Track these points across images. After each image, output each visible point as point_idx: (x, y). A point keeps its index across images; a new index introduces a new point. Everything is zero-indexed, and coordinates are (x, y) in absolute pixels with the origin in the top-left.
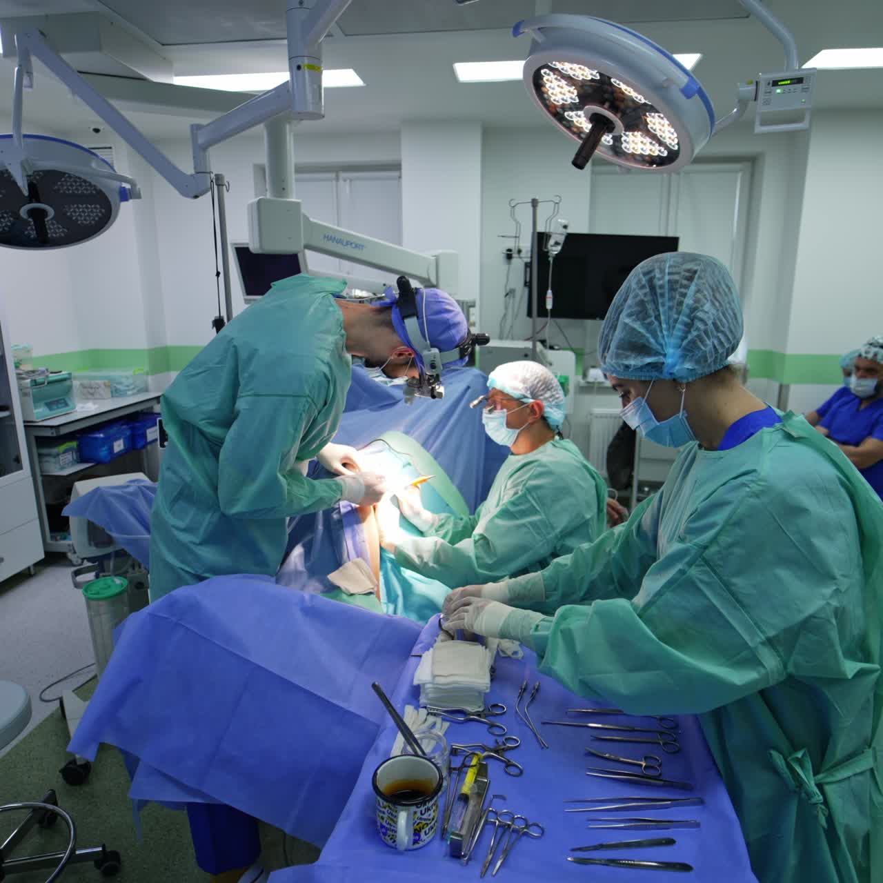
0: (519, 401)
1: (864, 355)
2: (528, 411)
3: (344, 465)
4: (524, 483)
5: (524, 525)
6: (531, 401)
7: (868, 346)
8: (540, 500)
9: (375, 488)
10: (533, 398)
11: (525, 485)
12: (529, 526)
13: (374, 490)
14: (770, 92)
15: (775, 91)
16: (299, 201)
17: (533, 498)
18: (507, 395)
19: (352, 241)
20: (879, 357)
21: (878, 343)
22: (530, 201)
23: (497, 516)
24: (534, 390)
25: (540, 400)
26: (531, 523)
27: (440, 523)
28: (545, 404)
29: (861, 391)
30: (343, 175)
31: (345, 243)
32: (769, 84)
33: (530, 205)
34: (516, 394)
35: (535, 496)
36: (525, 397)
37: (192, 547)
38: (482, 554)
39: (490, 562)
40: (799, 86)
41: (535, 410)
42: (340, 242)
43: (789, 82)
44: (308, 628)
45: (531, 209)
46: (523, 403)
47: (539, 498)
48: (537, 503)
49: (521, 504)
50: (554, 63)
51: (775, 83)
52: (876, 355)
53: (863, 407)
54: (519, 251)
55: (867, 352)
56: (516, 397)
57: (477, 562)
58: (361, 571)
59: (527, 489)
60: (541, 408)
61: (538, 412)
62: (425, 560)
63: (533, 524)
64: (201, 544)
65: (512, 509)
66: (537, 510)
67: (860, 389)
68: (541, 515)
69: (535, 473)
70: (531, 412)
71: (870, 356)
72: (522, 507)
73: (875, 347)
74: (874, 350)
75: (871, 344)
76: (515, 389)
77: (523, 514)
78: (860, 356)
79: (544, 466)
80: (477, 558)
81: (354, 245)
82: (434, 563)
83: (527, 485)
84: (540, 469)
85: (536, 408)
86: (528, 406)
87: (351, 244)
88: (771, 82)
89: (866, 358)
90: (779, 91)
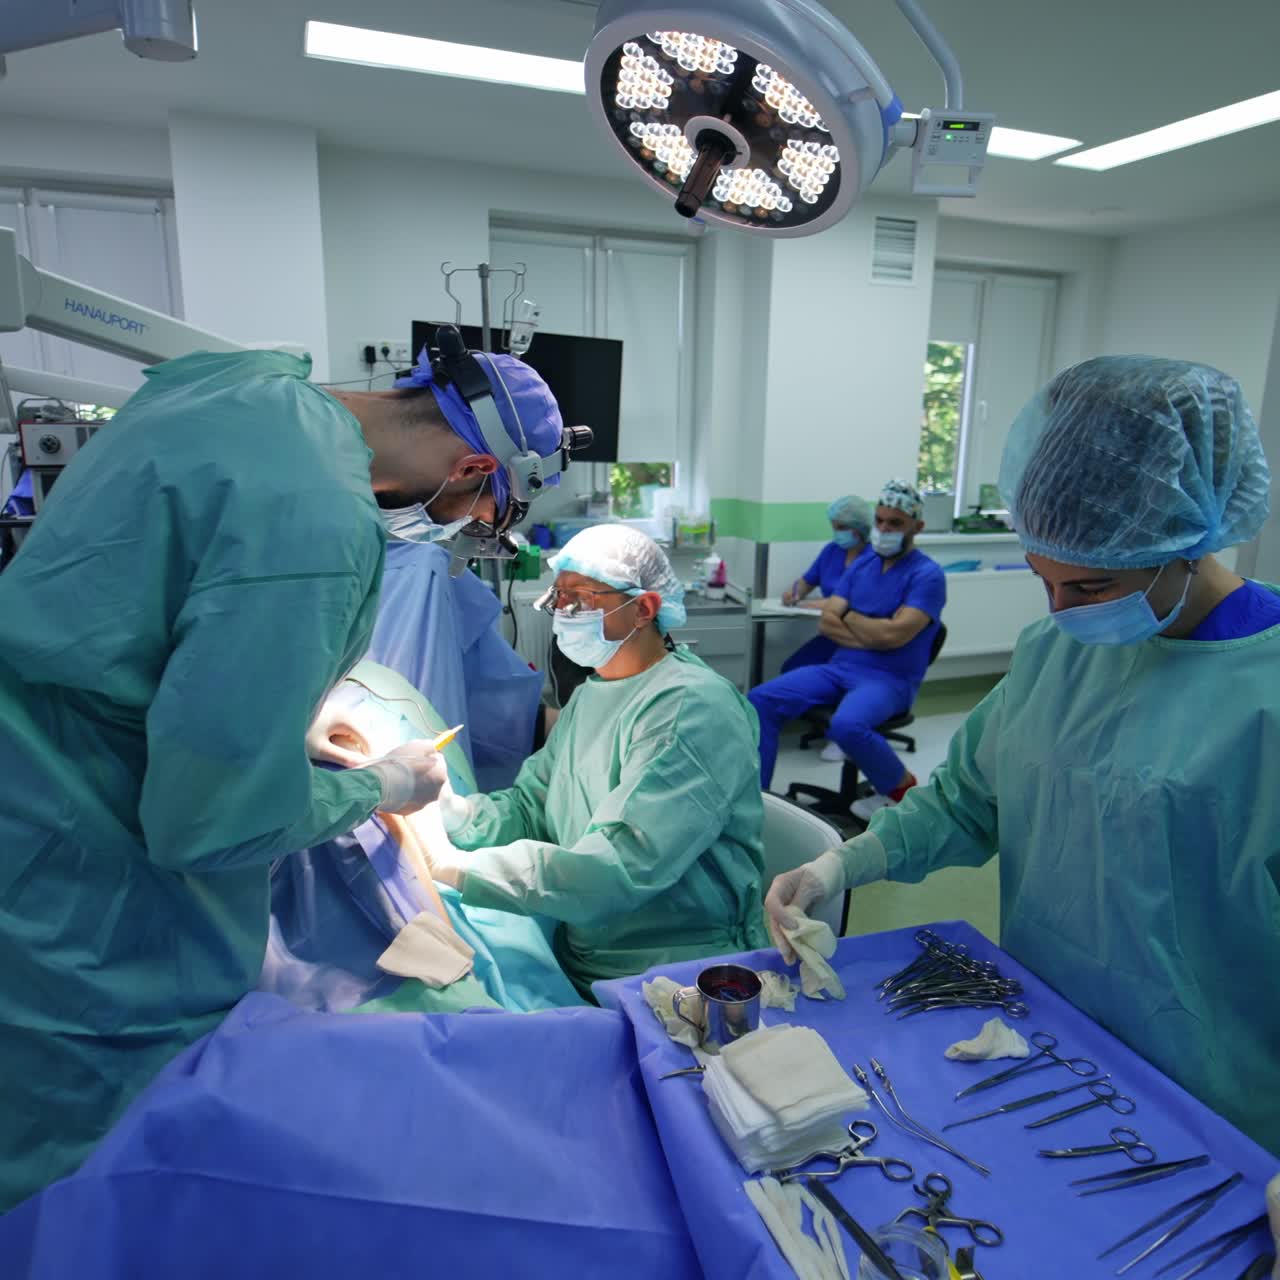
0: (622, 594)
1: (886, 503)
2: (637, 608)
3: (333, 739)
4: (672, 725)
5: (686, 796)
6: (642, 592)
7: (889, 491)
8: (698, 751)
9: (429, 773)
10: (643, 588)
11: (674, 729)
12: (692, 796)
13: (429, 778)
14: (939, 137)
15: (945, 135)
16: (11, 229)
17: (689, 748)
18: (604, 584)
19: (121, 316)
20: (904, 505)
21: (901, 487)
22: (477, 267)
23: (639, 789)
24: (644, 573)
25: (654, 589)
26: (693, 791)
27: (478, 812)
28: (661, 594)
29: (888, 549)
30: (38, 194)
31: (107, 319)
32: (939, 125)
33: (477, 273)
34: (617, 582)
35: (692, 746)
36: (633, 586)
37: (83, 975)
38: (632, 859)
39: (647, 868)
40: (972, 134)
41: (646, 607)
42: (96, 315)
43: (962, 126)
44: (460, 1086)
45: (478, 281)
46: (629, 597)
47: (697, 748)
48: (695, 756)
49: (673, 762)
50: (657, 34)
51: (947, 125)
52: (899, 502)
53: (886, 568)
54: (386, 351)
55: (889, 499)
56: (617, 587)
57: (629, 872)
58: (435, 936)
59: (680, 737)
60: (656, 601)
61: (651, 610)
62: (530, 888)
63: (697, 791)
64: (105, 965)
65: (664, 772)
66: (698, 768)
67: (884, 546)
68: (704, 775)
69: (685, 707)
70: (641, 610)
71: (893, 504)
72: (677, 767)
73: (898, 492)
74: (897, 496)
75: (893, 489)
76: (619, 574)
77: (680, 777)
78: (881, 504)
79: (693, 695)
80: (627, 865)
81: (125, 324)
82: (547, 890)
83: (678, 730)
84: (689, 701)
85: (649, 604)
86: (634, 602)
87: (120, 321)
88: (942, 123)
89: (889, 506)
90: (949, 137)
